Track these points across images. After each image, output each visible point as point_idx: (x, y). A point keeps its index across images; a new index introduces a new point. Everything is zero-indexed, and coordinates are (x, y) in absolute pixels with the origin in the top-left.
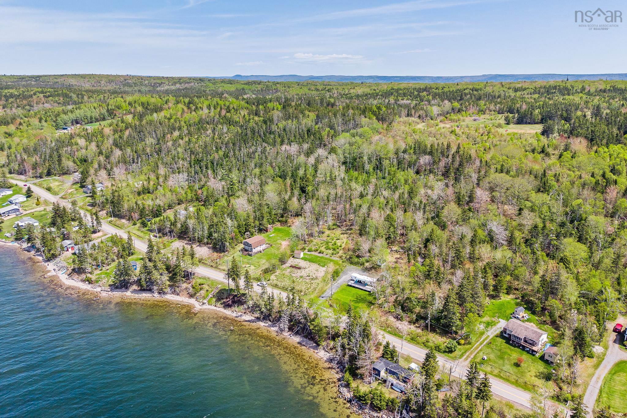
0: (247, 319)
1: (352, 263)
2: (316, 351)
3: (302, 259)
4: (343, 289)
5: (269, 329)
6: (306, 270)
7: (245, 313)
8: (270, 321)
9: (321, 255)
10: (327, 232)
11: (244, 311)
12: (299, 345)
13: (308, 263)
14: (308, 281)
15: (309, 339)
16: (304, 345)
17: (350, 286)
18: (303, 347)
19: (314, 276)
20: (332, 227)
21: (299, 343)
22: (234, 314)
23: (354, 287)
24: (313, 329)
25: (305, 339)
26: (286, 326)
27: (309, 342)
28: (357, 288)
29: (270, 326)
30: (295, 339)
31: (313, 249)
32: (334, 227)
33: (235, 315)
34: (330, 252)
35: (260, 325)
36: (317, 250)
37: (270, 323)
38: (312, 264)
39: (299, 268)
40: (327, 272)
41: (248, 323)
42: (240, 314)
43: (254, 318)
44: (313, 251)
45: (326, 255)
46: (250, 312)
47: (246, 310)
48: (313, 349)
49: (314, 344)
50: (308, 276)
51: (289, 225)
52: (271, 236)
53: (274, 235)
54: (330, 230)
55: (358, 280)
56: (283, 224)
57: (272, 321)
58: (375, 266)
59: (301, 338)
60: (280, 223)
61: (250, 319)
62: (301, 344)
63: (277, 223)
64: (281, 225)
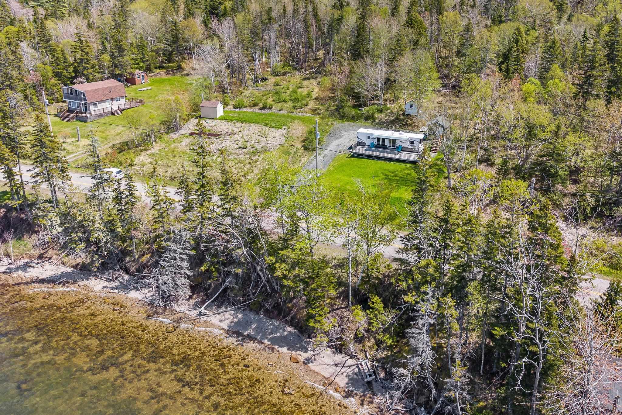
0: (45, 275)
1: (343, 117)
2: (303, 356)
3: (222, 119)
4: (341, 166)
6: (234, 137)
7: (41, 257)
8: (126, 271)
9: (267, 111)
10: (272, 80)
11: (38, 252)
12: (232, 341)
13: (239, 125)
14: (242, 157)
15: (268, 313)
16: (250, 338)
17: (360, 156)
18: (250, 346)
19: (258, 147)
20: (282, 71)
21: (231, 332)
22: (2, 267)
23: (370, 157)
24: (285, 277)
25: (252, 316)
26: (182, 281)
27: (270, 324)
28: (378, 158)
29: (124, 287)
30: (215, 319)
31: (246, 103)
32: (287, 69)
33: (4, 268)
34: (289, 105)
35: (90, 290)
36: (256, 105)
37: (126, 279)
38: (247, 126)
39: (217, 135)
40: (288, 138)
41: (45, 288)
42: (21, 262)
43: (69, 270)
44: (246, 107)
45: (280, 110)
46: (59, 252)
47: (45, 249)
48: (288, 349)
49: (290, 329)
50: (240, 148)
51: (185, 72)
52: (143, 89)
53: (149, 88)
54: (278, 76)
55: (376, 141)
56: (172, 71)
57: (133, 269)
58: (402, 117)
59: (240, 316)
60: (165, 70)
61: (56, 272)
62: (239, 334)
63: (158, 71)
64: (168, 74)
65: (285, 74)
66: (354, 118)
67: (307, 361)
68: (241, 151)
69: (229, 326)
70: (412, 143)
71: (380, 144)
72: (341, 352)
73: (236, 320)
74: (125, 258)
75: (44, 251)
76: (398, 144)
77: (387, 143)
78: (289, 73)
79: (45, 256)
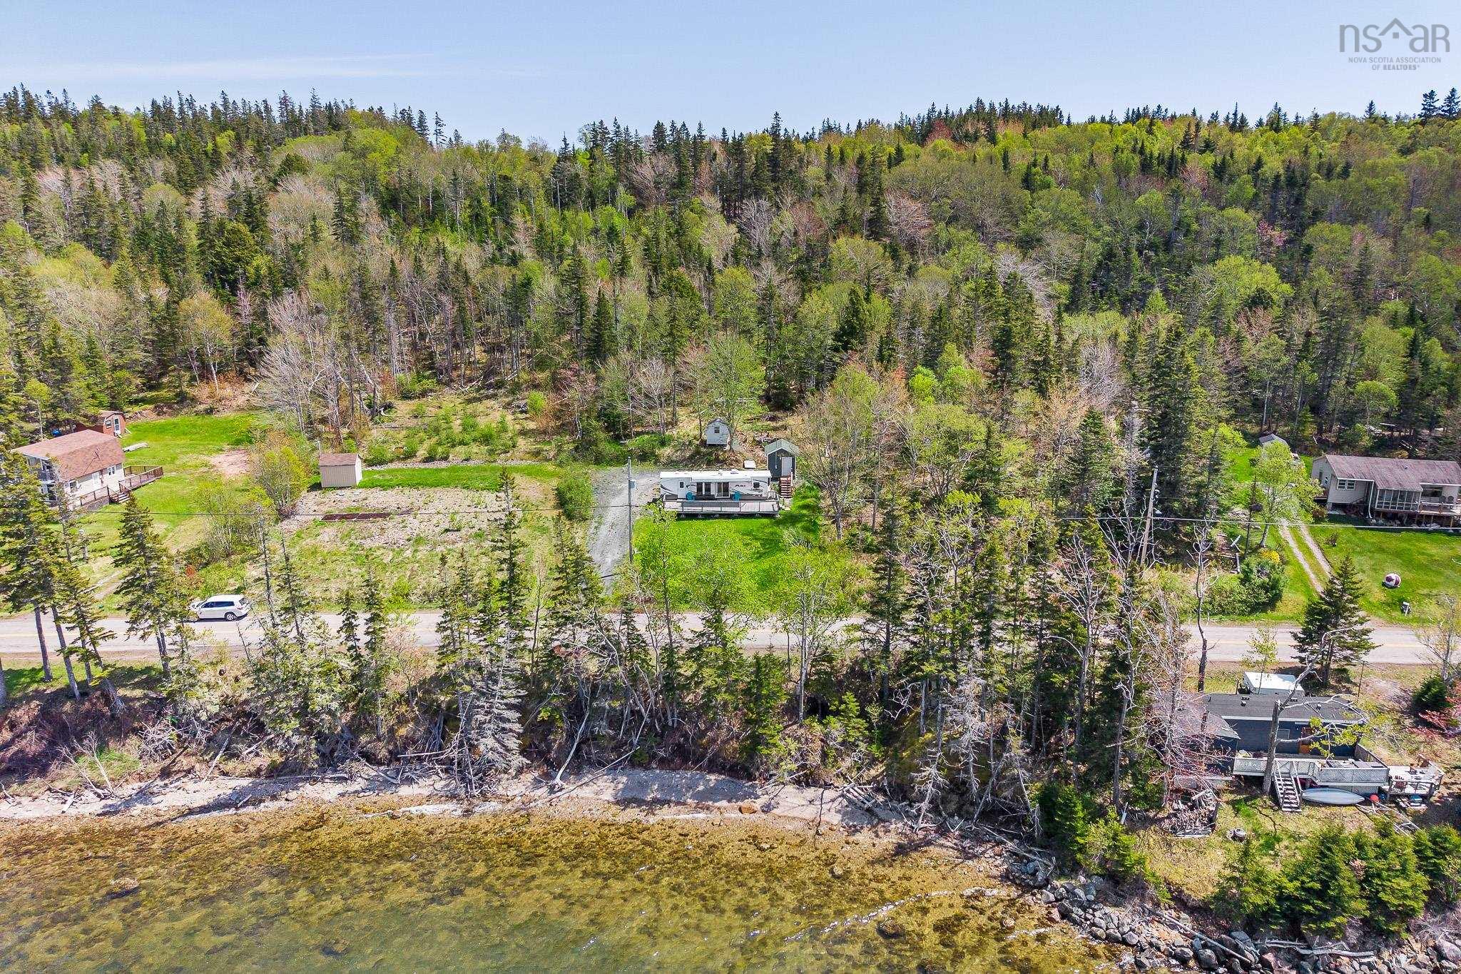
0: (199, 801)
2: (756, 804)
3: (363, 486)
5: (386, 797)
6: (421, 514)
7: (165, 773)
8: (370, 758)
9: (442, 464)
10: (403, 406)
11: (155, 767)
12: (633, 813)
13: (413, 493)
14: (464, 545)
15: (663, 763)
18: (666, 812)
19: (478, 525)
20: (416, 389)
21: (624, 802)
22: (91, 805)
23: (693, 516)
25: (642, 775)
27: (681, 777)
28: (709, 516)
30: (587, 792)
31: (391, 450)
32: (428, 383)
33: (98, 806)
34: (478, 448)
35: (316, 802)
36: (409, 455)
37: (371, 771)
39: (384, 515)
40: (523, 504)
42: (130, 789)
43: (246, 782)
44: (391, 461)
45: (467, 460)
46: (207, 758)
47: (166, 757)
48: (729, 801)
49: (713, 778)
50: (447, 530)
51: (201, 407)
52: (131, 448)
53: (143, 444)
54: (410, 398)
55: (695, 489)
56: (170, 407)
57: (383, 753)
58: (703, 450)
59: (624, 779)
60: (152, 406)
61: (220, 792)
62: (639, 802)
63: (136, 409)
64: (160, 413)
65: (424, 394)
66: (620, 460)
67: (767, 809)
68: (451, 536)
69: (615, 796)
70: (756, 485)
71: (703, 494)
72: (808, 785)
73: (621, 786)
74: (357, 737)
75: (168, 761)
76: (733, 489)
77: (714, 491)
78: (431, 391)
79: (175, 769)
